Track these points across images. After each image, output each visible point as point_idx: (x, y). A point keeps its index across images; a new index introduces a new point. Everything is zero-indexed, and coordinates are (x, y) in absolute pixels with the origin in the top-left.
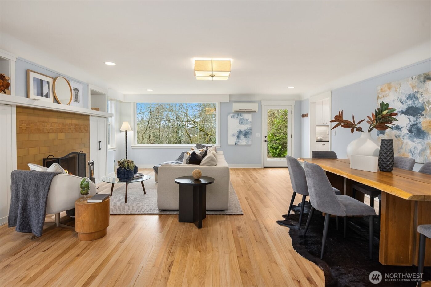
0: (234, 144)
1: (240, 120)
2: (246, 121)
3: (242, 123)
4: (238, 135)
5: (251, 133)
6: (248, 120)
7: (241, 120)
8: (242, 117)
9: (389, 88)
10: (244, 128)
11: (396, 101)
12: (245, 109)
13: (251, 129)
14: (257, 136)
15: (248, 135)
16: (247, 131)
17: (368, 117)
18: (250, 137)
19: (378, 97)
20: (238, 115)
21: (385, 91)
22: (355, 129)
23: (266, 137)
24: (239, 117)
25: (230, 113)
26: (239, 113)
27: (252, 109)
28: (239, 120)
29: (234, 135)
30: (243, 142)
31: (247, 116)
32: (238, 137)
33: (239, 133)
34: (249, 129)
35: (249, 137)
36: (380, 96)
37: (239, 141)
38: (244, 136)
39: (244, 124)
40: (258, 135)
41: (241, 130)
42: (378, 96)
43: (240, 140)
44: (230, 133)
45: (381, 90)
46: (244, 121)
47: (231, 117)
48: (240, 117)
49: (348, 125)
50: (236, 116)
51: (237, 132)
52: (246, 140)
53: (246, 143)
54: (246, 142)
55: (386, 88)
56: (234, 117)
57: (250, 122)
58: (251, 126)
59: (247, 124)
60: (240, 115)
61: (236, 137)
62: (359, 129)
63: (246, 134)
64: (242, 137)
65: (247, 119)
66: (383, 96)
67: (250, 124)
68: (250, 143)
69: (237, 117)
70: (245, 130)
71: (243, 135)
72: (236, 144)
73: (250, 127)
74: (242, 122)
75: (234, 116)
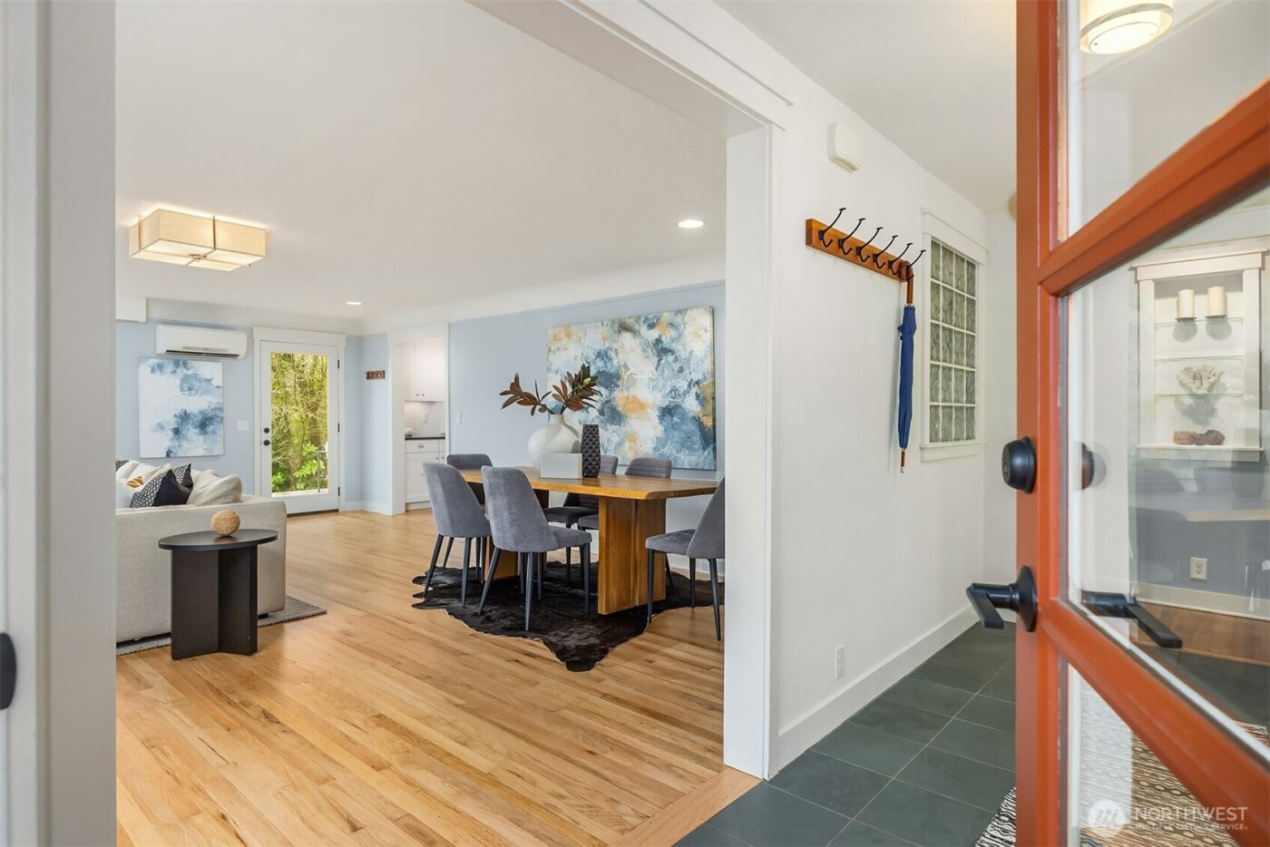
0: (165, 455)
1: (182, 380)
2: (204, 384)
3: (190, 389)
4: (176, 426)
5: (222, 419)
6: (210, 381)
7: (185, 379)
8: (189, 372)
9: (568, 336)
10: (197, 404)
11: (579, 359)
12: (205, 349)
13: (221, 409)
14: (239, 429)
15: (211, 427)
16: (209, 415)
17: (555, 387)
18: (217, 432)
19: (549, 350)
20: (177, 364)
21: (561, 339)
22: (538, 407)
23: (267, 431)
24: (178, 371)
25: (147, 358)
26: (182, 358)
27: (226, 350)
28: (179, 381)
29: (161, 427)
30: (196, 447)
31: (210, 370)
32: (177, 431)
33: (179, 420)
34: (216, 408)
35: (214, 433)
36: (553, 348)
37: (180, 446)
38: (197, 430)
39: (197, 391)
40: (243, 426)
41: (188, 412)
42: (550, 348)
43: (184, 443)
44: (147, 420)
45: (555, 336)
46: (196, 384)
47: (153, 371)
48: (185, 370)
49: (529, 400)
50: (170, 367)
51: (175, 416)
52: (205, 440)
53: (204, 451)
54: (205, 446)
55: (563, 335)
56: (161, 371)
57: (218, 387)
58: (221, 400)
59: (206, 392)
60: (185, 365)
61: (171, 434)
62: (544, 408)
63: (204, 423)
64: (191, 432)
65: (209, 377)
66: (559, 349)
67: (219, 392)
68: (218, 450)
69: (174, 372)
70: (201, 412)
71: (195, 428)
72: (172, 455)
73: (218, 403)
74: (189, 386)
75: (160, 367)
